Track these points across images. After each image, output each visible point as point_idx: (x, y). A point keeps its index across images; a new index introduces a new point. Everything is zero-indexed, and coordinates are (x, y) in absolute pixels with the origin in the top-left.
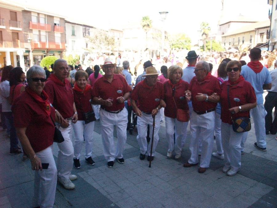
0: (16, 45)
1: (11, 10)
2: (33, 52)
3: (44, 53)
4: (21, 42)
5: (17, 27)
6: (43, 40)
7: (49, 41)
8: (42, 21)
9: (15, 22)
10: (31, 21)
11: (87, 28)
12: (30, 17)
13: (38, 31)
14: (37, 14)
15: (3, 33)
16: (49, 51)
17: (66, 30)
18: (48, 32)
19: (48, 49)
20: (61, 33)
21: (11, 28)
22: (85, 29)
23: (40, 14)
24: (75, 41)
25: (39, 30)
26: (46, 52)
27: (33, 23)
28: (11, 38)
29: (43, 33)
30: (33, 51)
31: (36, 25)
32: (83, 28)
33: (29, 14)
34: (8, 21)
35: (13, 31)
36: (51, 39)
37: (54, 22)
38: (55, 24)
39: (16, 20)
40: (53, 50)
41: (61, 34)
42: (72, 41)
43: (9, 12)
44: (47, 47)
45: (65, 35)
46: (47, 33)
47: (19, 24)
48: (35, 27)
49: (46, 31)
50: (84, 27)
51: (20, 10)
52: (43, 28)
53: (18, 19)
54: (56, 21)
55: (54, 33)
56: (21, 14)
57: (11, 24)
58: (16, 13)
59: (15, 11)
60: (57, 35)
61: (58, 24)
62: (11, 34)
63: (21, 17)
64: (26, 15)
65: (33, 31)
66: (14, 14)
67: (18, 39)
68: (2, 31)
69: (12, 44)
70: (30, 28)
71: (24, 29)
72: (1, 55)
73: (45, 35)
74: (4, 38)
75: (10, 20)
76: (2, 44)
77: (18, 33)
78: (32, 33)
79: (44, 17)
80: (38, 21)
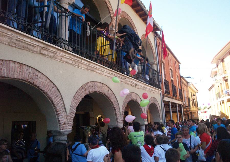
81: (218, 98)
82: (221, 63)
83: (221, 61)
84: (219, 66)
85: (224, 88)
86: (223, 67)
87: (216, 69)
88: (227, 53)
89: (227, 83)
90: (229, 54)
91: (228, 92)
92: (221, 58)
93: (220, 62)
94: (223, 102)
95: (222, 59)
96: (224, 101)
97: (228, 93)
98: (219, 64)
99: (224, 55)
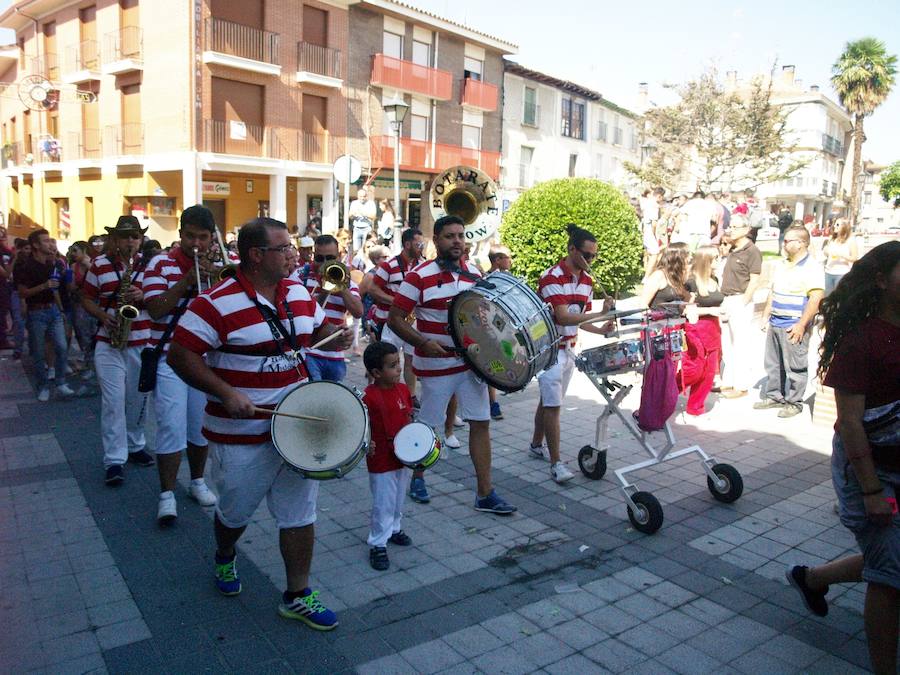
0: (310, 150)
1: (309, 3)
2: (377, 182)
3: (418, 191)
4: (333, 135)
5: (324, 73)
6: (418, 132)
7: (441, 142)
8: (420, 55)
9: (320, 50)
10: (382, 52)
11: (579, 100)
12: (379, 35)
13: (402, 95)
14: (403, 23)
15: (269, 95)
17: (506, 101)
18: (437, 101)
19: (432, 175)
20: (487, 110)
21: (303, 76)
22: (571, 102)
23: (415, 28)
24: (532, 149)
25: (409, 92)
26: (423, 188)
27: (388, 63)
28: (299, 120)
29: (420, 108)
30: (377, 178)
31: (397, 71)
32: (563, 100)
33: (373, 22)
34: (293, 46)
35: (310, 91)
36: (448, 133)
37: (462, 64)
38: (467, 74)
39: (325, 44)
41: (484, 114)
42: (523, 147)
43: (301, 11)
44: (429, 164)
45: (502, 120)
46: (435, 108)
47: (334, 60)
48: (390, 76)
49: (432, 101)
50: (568, 97)
51: (344, 5)
52: (420, 85)
53: (332, 42)
54: (473, 61)
55: (462, 109)
56: (346, 20)
57: (299, 60)
58: (325, 13)
59: (321, 7)
60: (472, 119)
61: (478, 76)
62: (298, 98)
63: (345, 33)
64: (362, 24)
65: (384, 92)
66: (319, 18)
67: (324, 126)
68: (267, 87)
69: (300, 142)
70: (373, 83)
71: (351, 83)
72: (250, 190)
73: (428, 114)
74: (269, 115)
75: (298, 43)
76: (260, 140)
77: (324, 100)
78: (381, 101)
79: (430, 41)
80: (407, 55)
81: (10, 163)
82: (41, 35)
83: (41, 27)
84: (27, 45)
85: (41, 131)
86: (46, 53)
87: (15, 53)
88: (71, 7)
89: (53, 114)
90: (77, 12)
91: (54, 146)
92: (43, 16)
93: (37, 31)
94: (29, 180)
95: (46, 22)
96: (34, 177)
97: (54, 151)
98: (32, 36)
99: (56, 10)
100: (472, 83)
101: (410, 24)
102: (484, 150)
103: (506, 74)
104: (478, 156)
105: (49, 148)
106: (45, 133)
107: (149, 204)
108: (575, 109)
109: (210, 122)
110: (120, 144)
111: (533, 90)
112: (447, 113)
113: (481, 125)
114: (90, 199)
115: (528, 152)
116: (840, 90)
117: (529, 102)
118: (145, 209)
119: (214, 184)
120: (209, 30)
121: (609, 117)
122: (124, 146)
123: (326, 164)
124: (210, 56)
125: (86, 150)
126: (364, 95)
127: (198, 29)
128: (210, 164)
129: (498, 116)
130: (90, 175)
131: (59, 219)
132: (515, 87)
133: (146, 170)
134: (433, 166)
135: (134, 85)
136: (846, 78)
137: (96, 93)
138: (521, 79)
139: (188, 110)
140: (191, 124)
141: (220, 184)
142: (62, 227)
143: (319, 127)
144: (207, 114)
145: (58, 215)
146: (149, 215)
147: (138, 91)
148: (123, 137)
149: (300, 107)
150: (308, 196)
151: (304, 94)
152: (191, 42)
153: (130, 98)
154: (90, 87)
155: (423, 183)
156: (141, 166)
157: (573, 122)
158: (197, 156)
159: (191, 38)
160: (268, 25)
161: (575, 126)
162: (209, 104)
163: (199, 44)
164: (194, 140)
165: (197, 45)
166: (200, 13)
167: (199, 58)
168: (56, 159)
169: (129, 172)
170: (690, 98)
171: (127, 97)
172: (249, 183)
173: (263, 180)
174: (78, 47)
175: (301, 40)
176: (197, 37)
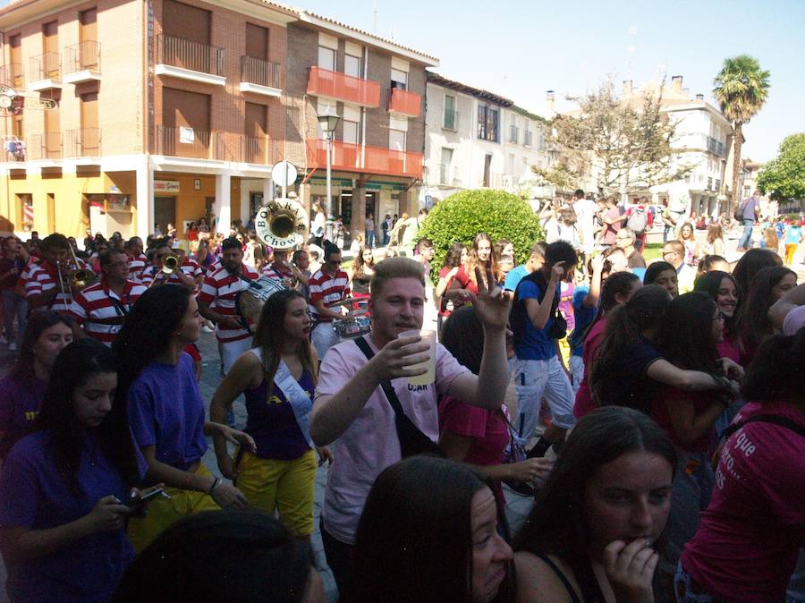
0: (252, 153)
1: (251, 21)
2: (313, 181)
3: (349, 188)
4: (273, 139)
5: (265, 83)
6: (350, 136)
7: (370, 145)
8: (352, 67)
9: (261, 63)
10: (317, 65)
11: (493, 107)
12: (315, 48)
13: (335, 104)
14: (336, 39)
15: (214, 103)
16: (368, 181)
17: (428, 108)
18: (367, 109)
19: (362, 174)
20: (412, 116)
21: (245, 86)
22: (486, 108)
23: (347, 43)
24: (451, 151)
25: (340, 100)
26: (354, 186)
27: (322, 75)
28: (242, 125)
29: (351, 114)
30: (312, 177)
31: (330, 82)
32: (479, 106)
33: (309, 39)
34: (236, 59)
35: (254, 100)
36: (377, 138)
37: (389, 76)
38: (394, 84)
39: (266, 59)
40: (380, 179)
41: (409, 119)
42: (443, 148)
43: (244, 28)
44: (360, 163)
45: (424, 124)
46: (364, 114)
47: (274, 72)
48: (325, 86)
49: (362, 108)
50: (483, 104)
51: (283, 21)
52: (353, 94)
53: (272, 56)
54: (399, 73)
55: (389, 115)
56: (285, 35)
57: (242, 73)
58: (266, 30)
59: (262, 25)
60: (398, 124)
61: (403, 85)
62: (242, 106)
63: (284, 48)
64: (299, 40)
65: (319, 101)
66: (261, 35)
67: (265, 131)
68: (214, 96)
69: (243, 145)
70: (308, 93)
71: (289, 92)
72: (197, 187)
73: (358, 120)
74: (214, 121)
75: (242, 57)
76: (207, 145)
77: (265, 107)
78: (316, 109)
79: (360, 55)
80: (340, 68)
82: (8, 46)
83: (7, 39)
85: (6, 133)
86: (12, 63)
88: (35, 22)
89: (18, 118)
90: (40, 27)
91: (19, 147)
92: (9, 29)
93: (4, 43)
95: (12, 34)
97: (18, 152)
99: (21, 24)
100: (398, 92)
101: (342, 40)
102: (409, 151)
103: (429, 84)
104: (403, 157)
105: (14, 148)
106: (10, 135)
107: (105, 201)
108: (491, 115)
109: (161, 128)
110: (79, 146)
111: (452, 98)
112: (376, 120)
113: (406, 130)
114: (52, 196)
115: (448, 153)
116: (721, 100)
117: (449, 108)
118: (102, 205)
119: (165, 182)
120: (160, 44)
121: (520, 122)
122: (83, 148)
123: (267, 165)
124: (160, 69)
125: (48, 151)
126: (301, 103)
127: (151, 44)
128: (161, 166)
129: (422, 120)
130: (52, 173)
131: (23, 213)
132: (436, 97)
133: (103, 170)
134: (363, 167)
135: (92, 93)
136: (726, 91)
137: (58, 100)
138: (442, 88)
139: (141, 117)
140: (144, 129)
141: (171, 182)
142: (26, 220)
143: (260, 132)
144: (158, 121)
145: (22, 209)
146: (106, 211)
147: (96, 99)
148: (82, 141)
149: (243, 113)
150: (250, 192)
151: (247, 102)
152: (144, 56)
153: (89, 104)
154: (51, 96)
155: (354, 181)
156: (98, 167)
157: (488, 126)
158: (149, 158)
159: (144, 52)
160: (215, 40)
161: (490, 130)
162: (161, 112)
163: (151, 59)
164: (147, 144)
165: (149, 58)
166: (153, 30)
167: (151, 70)
168: (20, 158)
169: (87, 172)
170: (589, 109)
171: (87, 104)
172: (198, 182)
173: (210, 180)
174: (41, 57)
175: (244, 54)
176: (149, 51)
